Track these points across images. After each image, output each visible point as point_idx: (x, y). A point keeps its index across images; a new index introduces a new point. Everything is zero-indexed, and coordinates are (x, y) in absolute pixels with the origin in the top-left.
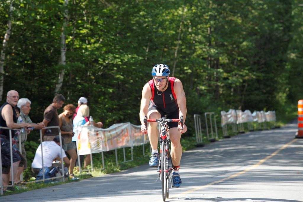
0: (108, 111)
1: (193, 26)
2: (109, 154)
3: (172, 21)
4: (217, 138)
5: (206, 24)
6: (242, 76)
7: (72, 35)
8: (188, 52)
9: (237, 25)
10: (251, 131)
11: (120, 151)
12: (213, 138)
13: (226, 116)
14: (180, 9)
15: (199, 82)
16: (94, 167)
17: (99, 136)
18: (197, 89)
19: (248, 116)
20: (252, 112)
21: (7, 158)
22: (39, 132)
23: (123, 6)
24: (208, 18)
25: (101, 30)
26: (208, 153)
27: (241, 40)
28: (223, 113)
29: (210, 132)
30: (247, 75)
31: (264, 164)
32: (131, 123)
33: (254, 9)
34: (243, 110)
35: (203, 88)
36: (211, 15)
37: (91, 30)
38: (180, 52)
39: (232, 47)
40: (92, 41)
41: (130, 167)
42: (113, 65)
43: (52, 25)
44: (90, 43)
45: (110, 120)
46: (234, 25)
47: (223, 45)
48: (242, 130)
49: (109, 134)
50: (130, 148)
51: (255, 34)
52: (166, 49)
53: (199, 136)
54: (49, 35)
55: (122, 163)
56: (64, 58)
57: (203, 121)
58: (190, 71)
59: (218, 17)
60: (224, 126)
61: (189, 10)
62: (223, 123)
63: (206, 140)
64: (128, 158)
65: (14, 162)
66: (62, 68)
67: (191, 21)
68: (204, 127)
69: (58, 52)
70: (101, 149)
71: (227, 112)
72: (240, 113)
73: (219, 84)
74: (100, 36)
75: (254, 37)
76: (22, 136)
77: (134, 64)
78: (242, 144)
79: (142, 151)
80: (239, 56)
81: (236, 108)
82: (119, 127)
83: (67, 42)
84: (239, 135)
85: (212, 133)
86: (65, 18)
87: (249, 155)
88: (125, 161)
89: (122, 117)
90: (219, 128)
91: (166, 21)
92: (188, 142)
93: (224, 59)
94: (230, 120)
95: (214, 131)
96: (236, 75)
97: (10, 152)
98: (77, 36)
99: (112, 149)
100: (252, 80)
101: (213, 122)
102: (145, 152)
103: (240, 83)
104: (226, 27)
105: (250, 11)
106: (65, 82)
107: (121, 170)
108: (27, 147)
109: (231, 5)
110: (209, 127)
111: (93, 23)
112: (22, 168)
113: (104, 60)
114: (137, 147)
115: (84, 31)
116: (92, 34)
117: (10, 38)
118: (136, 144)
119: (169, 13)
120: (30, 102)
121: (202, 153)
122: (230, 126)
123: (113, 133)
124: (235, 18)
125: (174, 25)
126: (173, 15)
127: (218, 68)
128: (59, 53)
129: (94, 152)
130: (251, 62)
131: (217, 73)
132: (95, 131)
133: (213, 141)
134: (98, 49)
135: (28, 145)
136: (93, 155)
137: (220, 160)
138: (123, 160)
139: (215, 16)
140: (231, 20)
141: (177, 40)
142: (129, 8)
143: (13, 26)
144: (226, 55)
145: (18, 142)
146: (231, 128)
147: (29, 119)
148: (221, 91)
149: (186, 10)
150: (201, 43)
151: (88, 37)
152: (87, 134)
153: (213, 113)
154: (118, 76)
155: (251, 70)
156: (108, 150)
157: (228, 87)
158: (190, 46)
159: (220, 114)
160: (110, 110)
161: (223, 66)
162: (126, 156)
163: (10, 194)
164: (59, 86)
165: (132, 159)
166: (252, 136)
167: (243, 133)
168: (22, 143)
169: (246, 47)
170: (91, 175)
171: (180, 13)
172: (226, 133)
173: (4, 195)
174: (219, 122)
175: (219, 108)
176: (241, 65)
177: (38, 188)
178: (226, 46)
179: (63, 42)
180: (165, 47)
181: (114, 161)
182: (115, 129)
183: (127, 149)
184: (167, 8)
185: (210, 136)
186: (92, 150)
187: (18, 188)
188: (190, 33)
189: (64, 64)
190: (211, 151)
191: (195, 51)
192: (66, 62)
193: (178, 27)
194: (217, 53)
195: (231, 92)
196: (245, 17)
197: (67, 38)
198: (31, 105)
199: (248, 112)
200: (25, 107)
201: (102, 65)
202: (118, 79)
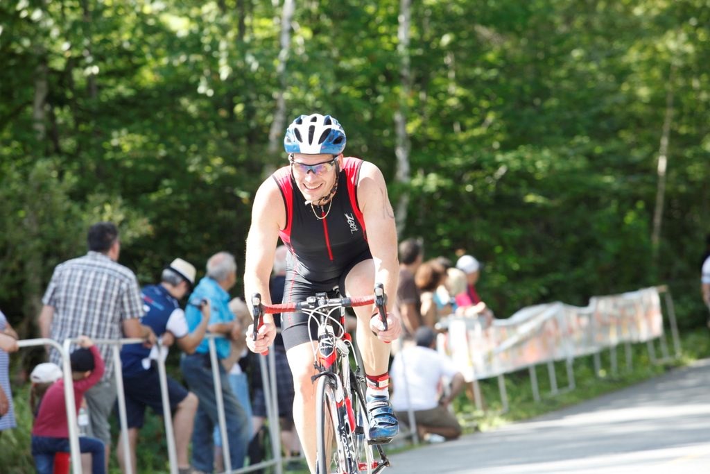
2: (520, 376)
11: (541, 368)
14: (671, 34)
32: (568, 301)
38: (674, 135)
40: (469, 122)
43: (377, 93)
44: (463, 129)
50: (565, 361)
55: (547, 396)
56: (404, 166)
61: (689, 37)
64: (562, 384)
66: (402, 189)
67: (697, 62)
70: (498, 369)
79: (593, 366)
82: (536, 314)
83: (410, 129)
86: (401, 77)
88: (554, 391)
102: (603, 366)
107: (546, 411)
111: (468, 82)
114: (583, 358)
116: (466, 107)
123: (524, 330)
125: (656, 73)
126: (656, 51)
136: (480, 381)
138: (548, 388)
141: (666, 106)
149: (683, 36)
151: (458, 115)
154: (530, 198)
156: (510, 368)
162: (557, 379)
165: (573, 386)
170: (476, 428)
179: (400, 131)
181: (530, 395)
183: (560, 365)
186: (476, 372)
188: (697, 90)
189: (406, 179)
202: (532, 205)
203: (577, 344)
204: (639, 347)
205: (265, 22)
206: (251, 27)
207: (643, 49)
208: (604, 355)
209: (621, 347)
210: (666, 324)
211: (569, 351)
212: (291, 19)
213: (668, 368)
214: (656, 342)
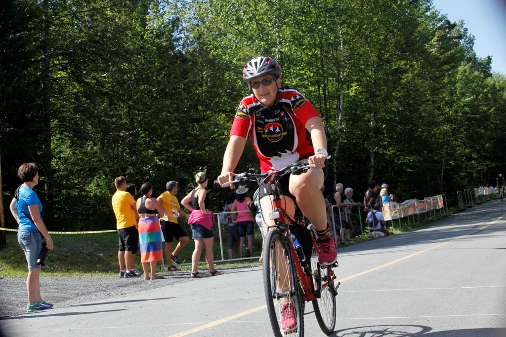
0: (403, 192)
1: (453, 136)
2: (404, 219)
3: (440, 134)
4: (472, 205)
5: (462, 134)
6: (487, 165)
7: (377, 146)
8: (452, 152)
9: (481, 134)
10: (494, 199)
11: (411, 216)
12: (470, 205)
13: (478, 191)
14: (445, 126)
15: (460, 170)
16: (394, 227)
17: (397, 208)
18: (458, 175)
19: (492, 190)
20: (494, 188)
21: (337, 226)
22: (358, 208)
23: (409, 126)
24: (463, 130)
25: (396, 142)
26: (469, 215)
27: (485, 143)
28: (475, 189)
29: (468, 202)
30: (490, 164)
31: (502, 219)
32: (418, 199)
33: (492, 123)
34: (489, 187)
35: (462, 174)
36: (464, 129)
37: (389, 142)
38: (446, 153)
39: (480, 148)
40: (390, 149)
41: (418, 227)
42: (404, 163)
43: (365, 141)
44: (389, 151)
45: (405, 197)
46: (479, 134)
47: (474, 147)
48: (489, 199)
49: (403, 207)
50: (417, 214)
51: (493, 139)
52: (437, 152)
53: (461, 205)
54: (364, 147)
55: (412, 224)
56: (373, 161)
57: (463, 195)
58: (453, 164)
59: (469, 130)
60: (477, 197)
61: (450, 126)
62: (476, 196)
63: (466, 207)
64: (416, 221)
65: (343, 227)
66: (372, 167)
67: (452, 133)
68: (464, 199)
69: (368, 158)
70: (398, 216)
71: (478, 188)
72: (487, 188)
73: (472, 171)
74: (395, 146)
75: (493, 141)
76: (347, 212)
77: (417, 162)
78: (488, 208)
79: (425, 216)
80: (484, 153)
81: (485, 186)
82: (409, 202)
83: (374, 151)
84: (487, 202)
85: (469, 202)
86: (372, 136)
87: (494, 214)
88: (414, 223)
89: (411, 196)
90: (474, 199)
91: (436, 133)
92: (455, 208)
93: (474, 155)
94: (479, 194)
95: (471, 201)
96: (483, 165)
97: (340, 221)
98: (380, 146)
99: (405, 216)
100: (493, 167)
101: (469, 195)
102: (427, 216)
103: (486, 169)
104: (475, 135)
105: (489, 125)
106: (374, 176)
107: (412, 228)
108: (353, 217)
109: (476, 121)
110: (467, 198)
111: (390, 137)
112: (348, 230)
113: (398, 161)
114: (422, 213)
115: (385, 143)
116: (390, 144)
117: (339, 150)
118: (421, 212)
119: (438, 129)
120: (352, 190)
121: (464, 215)
122: (481, 197)
123: (406, 206)
124: (479, 130)
126: (441, 130)
127: (472, 161)
128: (370, 158)
129: (394, 218)
130: (492, 156)
131: (472, 164)
132: (393, 205)
133: (470, 207)
134: (393, 153)
135: (354, 216)
136: (393, 220)
137: (475, 219)
138: (413, 222)
139: (467, 129)
140: (478, 131)
141: (444, 145)
142: (412, 127)
143: (340, 143)
144: (476, 153)
145: (345, 214)
146: (482, 199)
147: (352, 200)
148: (475, 175)
149: (448, 126)
150: (459, 146)
151: (387, 146)
152: (388, 208)
153: (469, 189)
154: (408, 170)
155: (492, 161)
156: (403, 217)
157: (479, 172)
158: (453, 148)
159: (474, 190)
160: (404, 191)
161: (475, 159)
162: (415, 219)
163: (342, 247)
164: (371, 178)
165: (419, 221)
166: (495, 202)
167: (489, 201)
168: (348, 215)
169: (487, 147)
170: (392, 233)
171: (445, 128)
172: (478, 202)
173: (338, 248)
174: (474, 195)
175: (473, 187)
176: (486, 159)
177: (359, 243)
178: (475, 147)
179: (372, 151)
180: (437, 150)
181: (407, 224)
182: (407, 203)
183: (416, 215)
184: (436, 126)
185: (468, 204)
186: (392, 217)
187: (347, 243)
188: (452, 141)
189: (373, 164)
190: (470, 213)
191: (456, 151)
192: (374, 163)
193: (444, 137)
194: (470, 152)
195: (481, 175)
196: (486, 129)
197: (374, 148)
198: (354, 192)
199: (491, 188)
200: (349, 193)
201: (397, 163)
202: (409, 172)
203: (420, 210)
204: (438, 211)
205: (333, 121)
206: (330, 122)
207: (438, 130)
208: (428, 213)
209: (433, 210)
210: (444, 204)
211: (417, 212)
212: (341, 120)
213: (445, 216)
214: (442, 209)
